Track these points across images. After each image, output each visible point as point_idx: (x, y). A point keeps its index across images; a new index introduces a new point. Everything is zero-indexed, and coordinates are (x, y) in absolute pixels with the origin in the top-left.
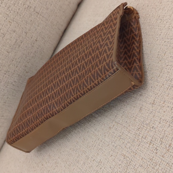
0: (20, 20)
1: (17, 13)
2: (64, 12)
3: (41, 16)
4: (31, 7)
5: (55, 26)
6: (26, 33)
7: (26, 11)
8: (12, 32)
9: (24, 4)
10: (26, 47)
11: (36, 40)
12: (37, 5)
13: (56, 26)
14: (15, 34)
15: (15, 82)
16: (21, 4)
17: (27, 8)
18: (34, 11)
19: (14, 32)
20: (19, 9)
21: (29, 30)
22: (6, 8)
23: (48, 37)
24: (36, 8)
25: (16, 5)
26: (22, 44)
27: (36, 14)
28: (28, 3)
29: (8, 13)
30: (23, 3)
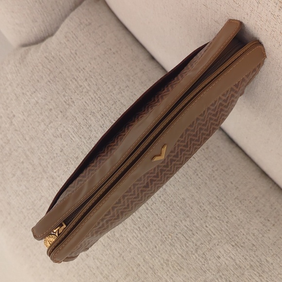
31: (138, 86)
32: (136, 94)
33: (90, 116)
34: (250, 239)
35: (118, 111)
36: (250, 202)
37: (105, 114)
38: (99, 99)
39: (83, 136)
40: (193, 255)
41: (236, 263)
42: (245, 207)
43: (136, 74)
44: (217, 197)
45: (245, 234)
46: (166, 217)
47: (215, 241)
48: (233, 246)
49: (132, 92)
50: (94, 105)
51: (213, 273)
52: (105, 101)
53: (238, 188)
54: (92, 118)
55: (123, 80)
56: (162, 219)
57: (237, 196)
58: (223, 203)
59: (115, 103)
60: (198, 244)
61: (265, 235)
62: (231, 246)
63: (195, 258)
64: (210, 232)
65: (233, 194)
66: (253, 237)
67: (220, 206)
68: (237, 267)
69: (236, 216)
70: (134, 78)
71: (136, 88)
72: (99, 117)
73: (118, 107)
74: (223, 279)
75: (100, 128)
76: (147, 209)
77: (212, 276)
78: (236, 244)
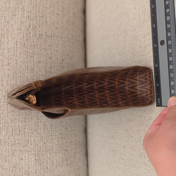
0: (39, 49)
1: (34, 46)
2: (73, 24)
3: (55, 38)
4: (42, 35)
5: (72, 40)
6: (50, 58)
7: (40, 40)
8: (38, 64)
9: (35, 36)
10: (57, 70)
11: (62, 60)
12: (46, 30)
13: (73, 39)
14: (41, 64)
16: (33, 37)
17: (40, 37)
18: (47, 36)
19: (40, 62)
20: (33, 42)
21: (52, 54)
22: (22, 46)
23: (71, 52)
24: (47, 33)
25: (29, 40)
26: (52, 69)
27: (50, 38)
28: (38, 32)
29: (26, 50)
30: (34, 35)
31: (64, 20)
32: (59, 23)
33: (20, 9)
34: (49, 163)
35: (40, 24)
36: (66, 142)
37: (30, 17)
38: (35, 5)
39: (5, 17)
40: (7, 146)
41: (29, 170)
42: (62, 143)
43: (69, 12)
44: (52, 125)
45: (48, 158)
46: (12, 111)
47: (28, 149)
48: (36, 159)
49: (57, 20)
50: (29, 5)
51: (10, 165)
52: (38, 10)
53: (67, 128)
54: (20, 12)
55: (59, 9)
56: (9, 110)
57: (63, 133)
58: (52, 131)
59: (43, 17)
60: (17, 142)
61: (58, 167)
62: (35, 159)
63: (7, 148)
64: (30, 141)
65: (62, 130)
66: (51, 163)
67: (49, 131)
68: (27, 173)
69: (52, 144)
70: (66, 14)
71: (62, 20)
72: (25, 16)
73: (42, 21)
74: (13, 173)
75: (20, 23)
76: (4, 97)
77: (8, 167)
78: (38, 160)
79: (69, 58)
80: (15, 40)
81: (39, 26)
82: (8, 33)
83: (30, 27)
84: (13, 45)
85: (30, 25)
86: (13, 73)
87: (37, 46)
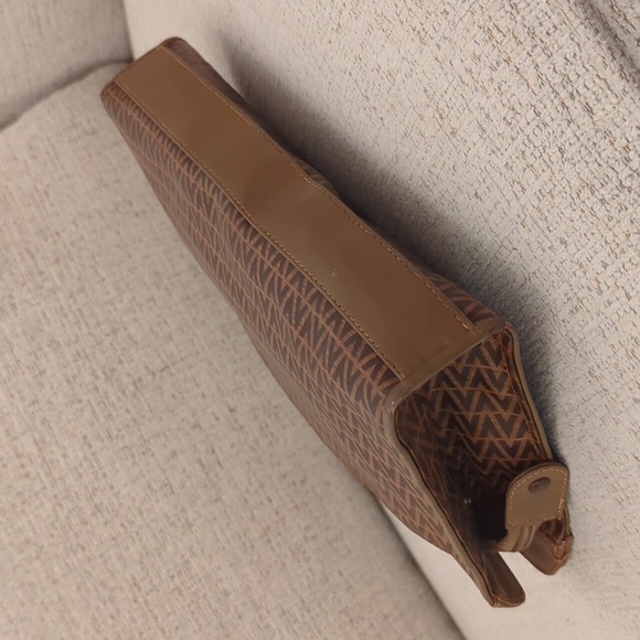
0: (155, 422)
1: (134, 421)
2: (206, 296)
3: (178, 366)
4: (140, 379)
5: (226, 340)
6: (197, 426)
7: (142, 395)
8: (172, 461)
9: (124, 392)
10: (232, 446)
11: (231, 410)
12: (143, 359)
13: (228, 337)
14: (181, 457)
15: (307, 528)
16: (119, 398)
17: (137, 388)
18: (154, 375)
19: (174, 454)
21: (194, 414)
22: (106, 442)
23: (244, 374)
24: (149, 366)
25: (114, 414)
26: (218, 451)
27: (164, 374)
29: (121, 445)
30: (119, 394)
31: (176, 305)
32: (169, 321)
33: (47, 349)
35: (118, 353)
36: (372, 625)
37: (84, 351)
38: (77, 313)
39: (19, 392)
42: (360, 634)
43: (177, 274)
44: (303, 601)
46: (177, 628)
49: (159, 316)
50: (63, 325)
52: (92, 322)
53: (351, 586)
54: (51, 356)
55: (145, 283)
56: (167, 630)
57: (347, 607)
58: (312, 618)
59: (115, 331)
65: (339, 600)
67: (305, 624)
70: (172, 284)
71: (170, 308)
72: (69, 357)
73: (119, 344)
75: (65, 384)
76: (135, 601)
79: (246, 394)
80: (80, 437)
81: (120, 362)
82: (51, 428)
83: (97, 378)
84: (80, 454)
85: (94, 373)
86: (122, 525)
87: (144, 416)
